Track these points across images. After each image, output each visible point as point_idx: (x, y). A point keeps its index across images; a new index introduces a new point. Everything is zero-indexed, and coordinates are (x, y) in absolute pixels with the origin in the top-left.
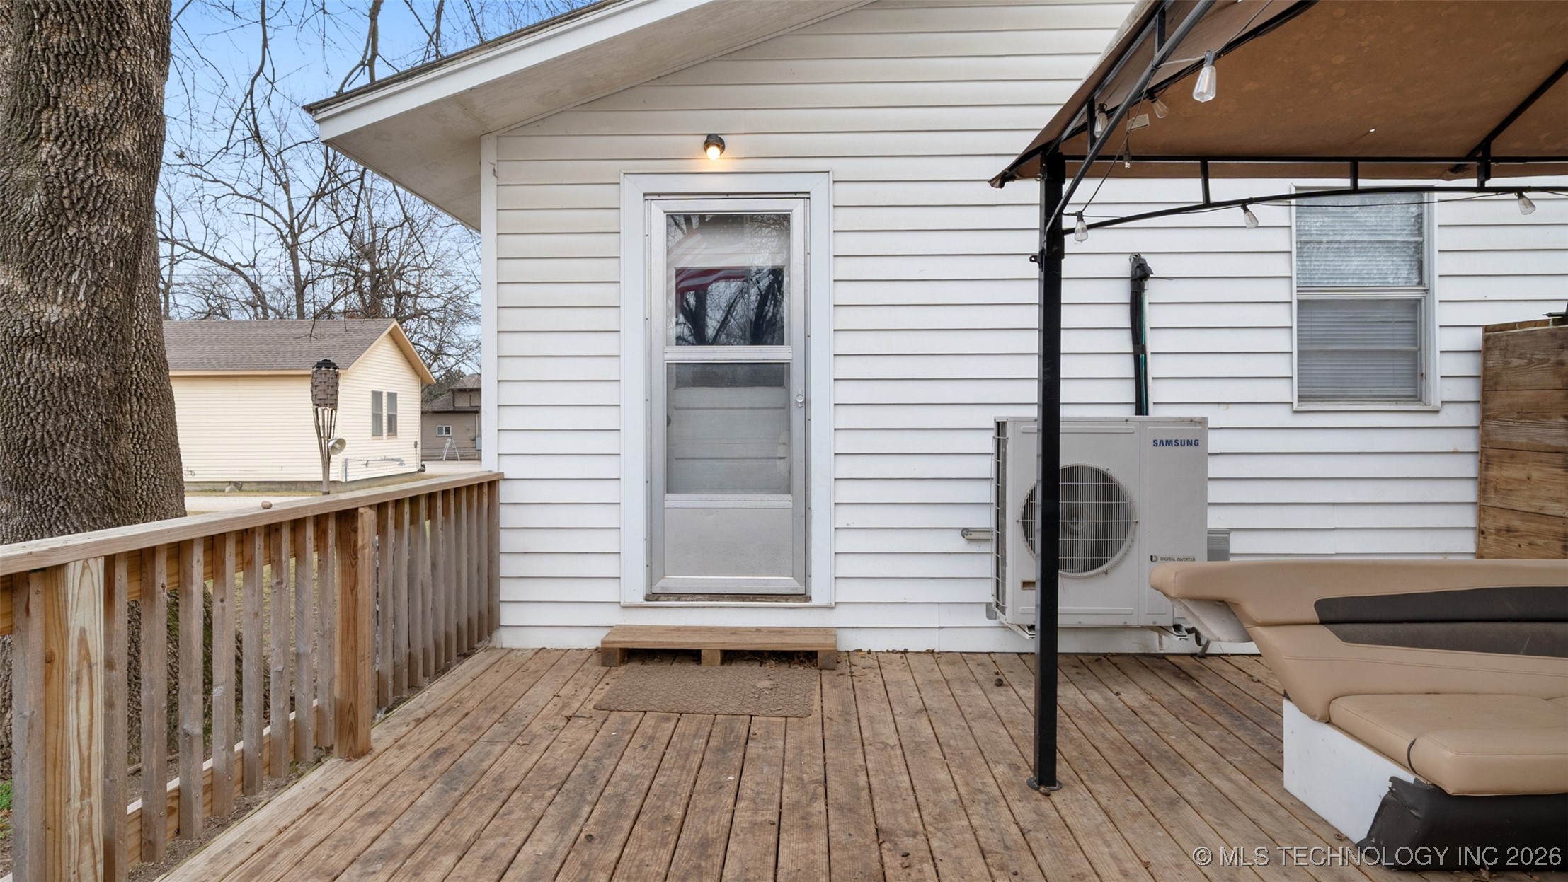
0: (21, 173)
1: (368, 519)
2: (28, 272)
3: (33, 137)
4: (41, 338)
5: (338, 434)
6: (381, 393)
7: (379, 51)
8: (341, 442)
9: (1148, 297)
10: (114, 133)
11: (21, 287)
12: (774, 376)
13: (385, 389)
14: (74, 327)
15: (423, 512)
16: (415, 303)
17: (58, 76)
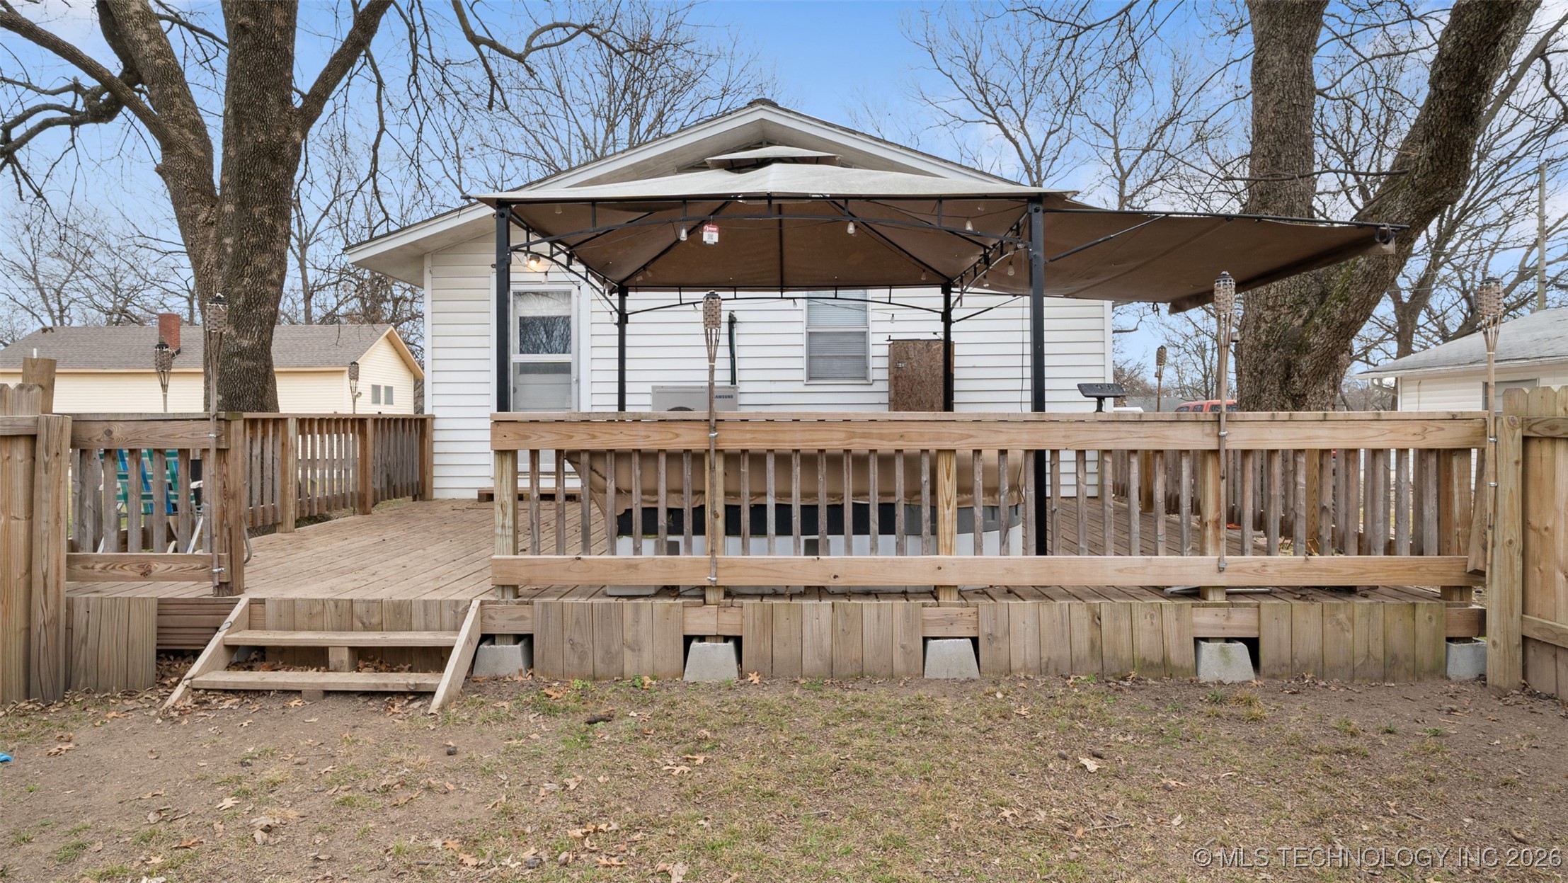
0: (236, 290)
1: (370, 425)
2: (237, 327)
3: (242, 276)
4: (241, 353)
5: (359, 390)
6: (379, 387)
7: (379, 168)
8: (360, 393)
9: (735, 331)
10: (271, 272)
11: (234, 333)
12: (565, 368)
13: (383, 383)
14: (253, 348)
15: (392, 426)
16: (411, 306)
17: (252, 254)
